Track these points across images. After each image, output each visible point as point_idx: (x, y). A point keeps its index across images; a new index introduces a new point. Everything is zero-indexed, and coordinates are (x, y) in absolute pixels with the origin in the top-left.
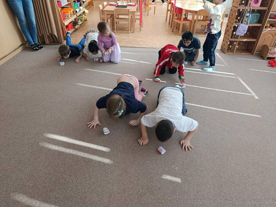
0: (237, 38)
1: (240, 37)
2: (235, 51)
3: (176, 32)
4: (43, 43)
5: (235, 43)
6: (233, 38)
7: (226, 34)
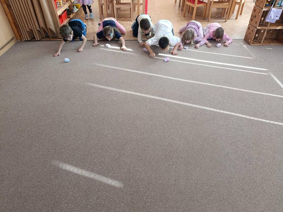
0: (266, 26)
1: (270, 24)
2: (263, 41)
3: (189, 17)
4: (33, 39)
5: (262, 31)
6: (261, 26)
7: (252, 21)
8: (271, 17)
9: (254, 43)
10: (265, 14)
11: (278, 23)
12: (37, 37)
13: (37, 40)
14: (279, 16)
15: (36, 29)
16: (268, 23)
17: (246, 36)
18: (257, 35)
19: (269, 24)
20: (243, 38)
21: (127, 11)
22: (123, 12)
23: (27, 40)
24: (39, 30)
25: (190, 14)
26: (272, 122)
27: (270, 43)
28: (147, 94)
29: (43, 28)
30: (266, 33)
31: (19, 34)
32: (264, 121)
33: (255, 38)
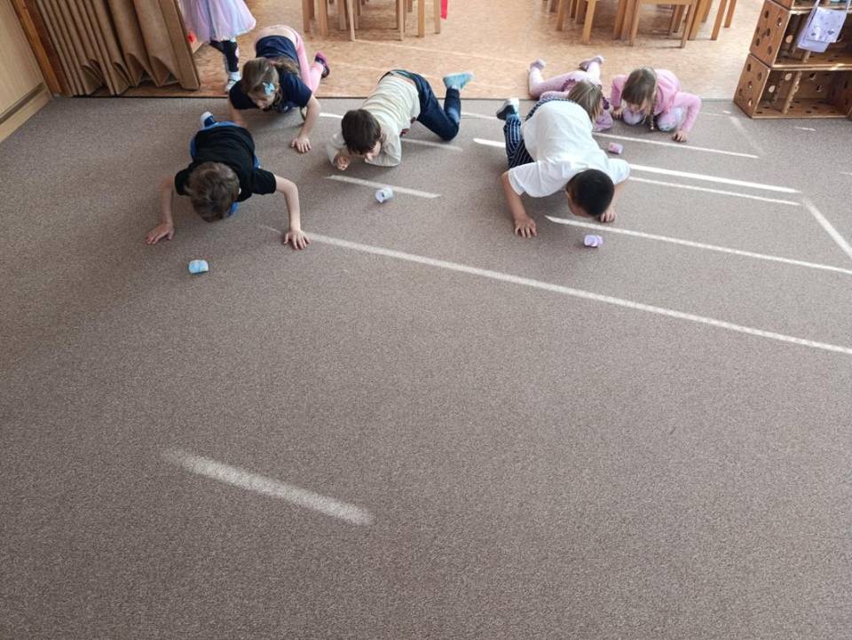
0: (800, 60)
1: (810, 57)
2: (788, 105)
3: (573, 30)
4: (101, 91)
5: (788, 77)
6: (783, 60)
7: (757, 45)
8: (813, 34)
9: (764, 111)
10: (797, 25)
11: (833, 52)
12: (114, 84)
13: (112, 93)
14: (837, 31)
15: (111, 60)
16: (804, 52)
17: (740, 91)
18: (772, 89)
19: (807, 56)
20: (732, 97)
21: (387, 11)
22: (374, 13)
23: (81, 93)
24: (122, 64)
25: (575, 21)
26: (804, 342)
27: (809, 112)
28: (445, 259)
29: (132, 56)
30: (797, 83)
31: (56, 75)
32: (781, 337)
33: (767, 97)
